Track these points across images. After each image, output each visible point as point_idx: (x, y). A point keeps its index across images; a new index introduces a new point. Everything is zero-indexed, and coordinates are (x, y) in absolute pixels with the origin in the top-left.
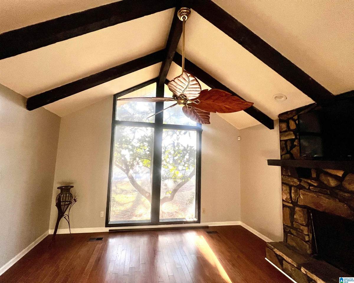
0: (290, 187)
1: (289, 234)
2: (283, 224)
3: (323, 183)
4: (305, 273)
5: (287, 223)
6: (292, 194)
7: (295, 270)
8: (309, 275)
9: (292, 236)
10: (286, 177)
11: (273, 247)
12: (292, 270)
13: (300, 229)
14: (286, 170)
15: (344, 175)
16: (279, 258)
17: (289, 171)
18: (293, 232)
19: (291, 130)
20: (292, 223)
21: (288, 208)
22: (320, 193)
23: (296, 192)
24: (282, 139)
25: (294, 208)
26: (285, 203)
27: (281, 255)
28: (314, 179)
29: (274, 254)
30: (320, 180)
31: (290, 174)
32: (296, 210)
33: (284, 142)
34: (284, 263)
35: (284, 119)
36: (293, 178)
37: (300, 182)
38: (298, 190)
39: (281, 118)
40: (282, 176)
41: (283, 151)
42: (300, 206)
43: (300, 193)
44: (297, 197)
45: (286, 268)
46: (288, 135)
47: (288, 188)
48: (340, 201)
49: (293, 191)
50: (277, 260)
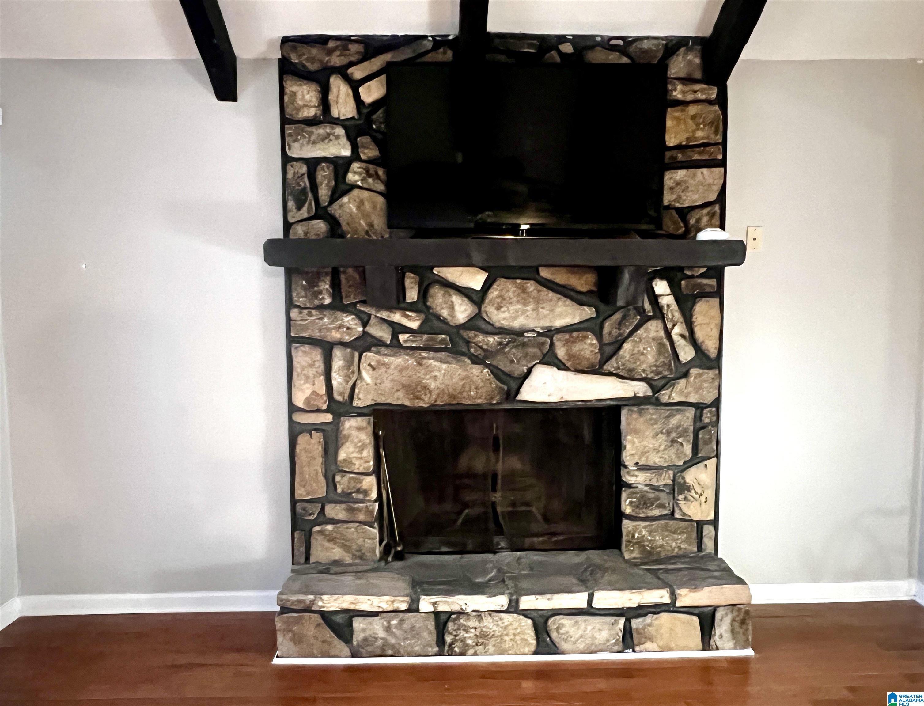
0: (328, 350)
1: (317, 528)
2: (294, 502)
3: (438, 317)
4: (431, 609)
5: (314, 492)
6: (334, 375)
7: (402, 621)
8: (441, 608)
9: (330, 527)
10: (310, 315)
11: (311, 597)
12: (388, 629)
13: (358, 491)
14: (313, 282)
15: (487, 286)
16: (338, 619)
17: (325, 286)
18: (332, 511)
19: (336, 122)
20: (331, 484)
21: (315, 430)
22: (426, 349)
23: (349, 363)
24: (295, 152)
25: (336, 424)
26: (301, 418)
27: (345, 606)
28: (412, 307)
29: (317, 618)
30: (428, 308)
31: (328, 301)
32: (345, 432)
33: (304, 169)
34: (358, 624)
35: (312, 67)
36: (339, 314)
37: (365, 324)
38: (357, 355)
39: (294, 59)
40: (294, 313)
41: (299, 208)
42: (360, 413)
43: (364, 365)
44: (351, 383)
45: (365, 639)
46: (326, 138)
47: (317, 355)
48: (476, 360)
49: (338, 363)
50: (328, 634)
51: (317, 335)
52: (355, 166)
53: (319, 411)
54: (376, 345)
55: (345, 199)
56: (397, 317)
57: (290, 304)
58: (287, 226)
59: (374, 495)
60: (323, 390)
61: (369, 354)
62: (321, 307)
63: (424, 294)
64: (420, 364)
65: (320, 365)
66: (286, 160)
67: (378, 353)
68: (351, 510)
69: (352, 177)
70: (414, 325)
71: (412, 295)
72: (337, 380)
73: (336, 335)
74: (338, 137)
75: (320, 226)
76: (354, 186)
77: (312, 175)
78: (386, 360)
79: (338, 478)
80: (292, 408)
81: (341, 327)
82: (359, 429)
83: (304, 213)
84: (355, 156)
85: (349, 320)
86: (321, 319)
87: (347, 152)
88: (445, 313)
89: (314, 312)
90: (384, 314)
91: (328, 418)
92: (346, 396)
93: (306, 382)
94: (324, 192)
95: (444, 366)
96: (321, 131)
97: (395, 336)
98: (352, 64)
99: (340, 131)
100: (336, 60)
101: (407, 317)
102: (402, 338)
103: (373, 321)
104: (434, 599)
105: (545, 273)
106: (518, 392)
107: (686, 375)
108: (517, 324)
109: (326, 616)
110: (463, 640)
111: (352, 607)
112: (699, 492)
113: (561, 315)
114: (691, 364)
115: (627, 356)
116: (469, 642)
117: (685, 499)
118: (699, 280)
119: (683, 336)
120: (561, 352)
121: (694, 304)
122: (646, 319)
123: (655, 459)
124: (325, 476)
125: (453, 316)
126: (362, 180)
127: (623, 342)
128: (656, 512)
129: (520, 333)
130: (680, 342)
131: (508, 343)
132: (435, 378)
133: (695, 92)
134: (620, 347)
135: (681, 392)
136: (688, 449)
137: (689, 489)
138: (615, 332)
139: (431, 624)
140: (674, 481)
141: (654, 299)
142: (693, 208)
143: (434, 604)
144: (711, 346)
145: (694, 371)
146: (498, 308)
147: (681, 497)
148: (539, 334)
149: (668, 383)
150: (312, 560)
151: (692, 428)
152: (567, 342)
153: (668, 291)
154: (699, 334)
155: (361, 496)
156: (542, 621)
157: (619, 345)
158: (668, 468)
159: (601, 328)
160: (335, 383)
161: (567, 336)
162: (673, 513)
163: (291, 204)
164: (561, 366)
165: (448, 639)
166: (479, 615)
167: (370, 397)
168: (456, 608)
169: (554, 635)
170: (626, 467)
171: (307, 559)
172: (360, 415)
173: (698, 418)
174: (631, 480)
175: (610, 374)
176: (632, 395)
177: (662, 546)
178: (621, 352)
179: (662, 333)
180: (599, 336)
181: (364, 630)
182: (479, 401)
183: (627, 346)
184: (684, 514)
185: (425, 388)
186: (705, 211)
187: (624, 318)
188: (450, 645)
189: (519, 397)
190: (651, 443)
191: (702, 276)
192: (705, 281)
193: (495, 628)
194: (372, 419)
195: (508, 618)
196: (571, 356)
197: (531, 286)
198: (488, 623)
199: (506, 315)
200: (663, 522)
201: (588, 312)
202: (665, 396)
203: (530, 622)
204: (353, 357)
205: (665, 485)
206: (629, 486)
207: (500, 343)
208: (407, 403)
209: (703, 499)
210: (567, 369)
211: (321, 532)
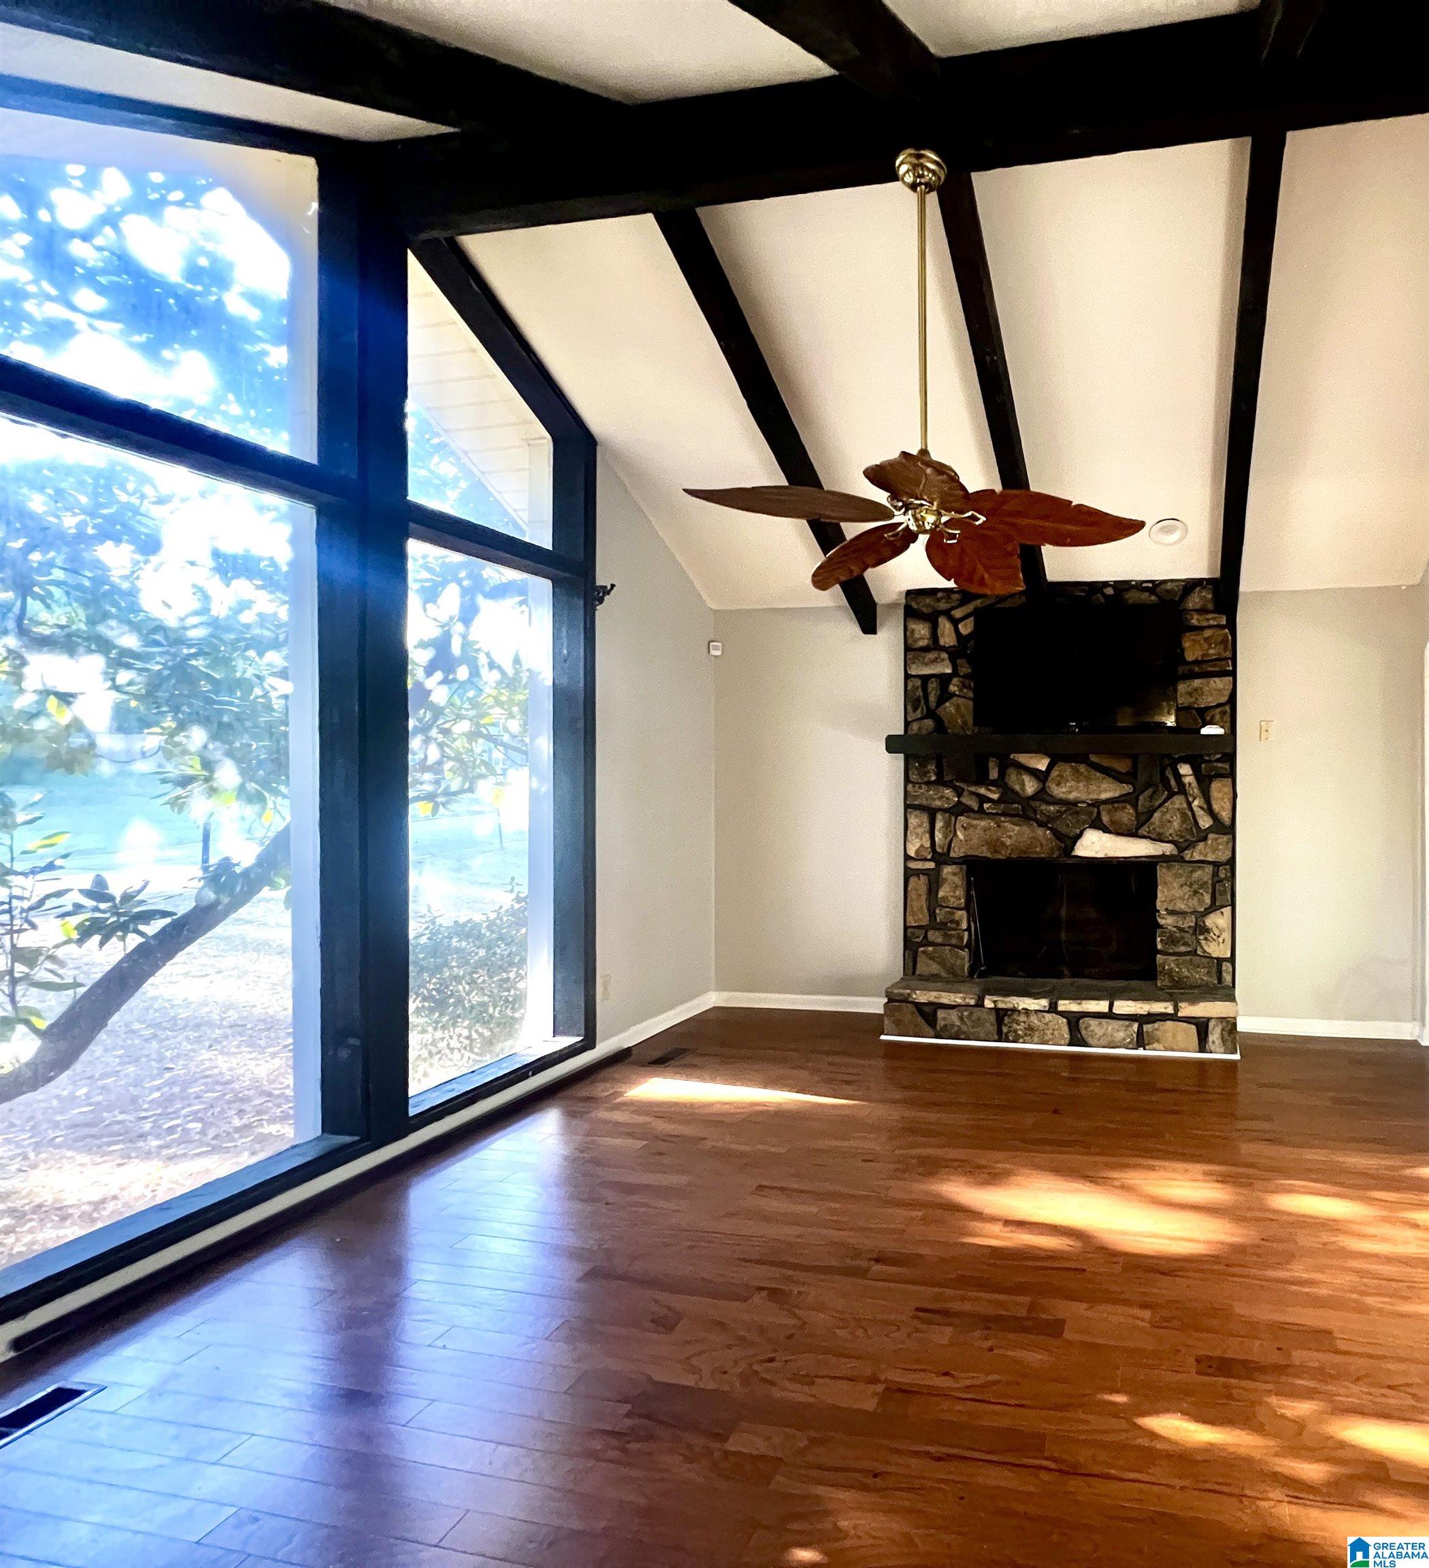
0: (932, 813)
1: (922, 949)
2: (906, 928)
3: (1012, 790)
4: (992, 1005)
5: (920, 920)
6: (937, 833)
7: (971, 1014)
8: (1000, 1005)
9: (930, 949)
10: (920, 788)
11: (908, 991)
12: (961, 1019)
13: (952, 921)
14: (923, 765)
15: (1050, 767)
16: (927, 1009)
17: (932, 767)
18: (934, 936)
19: (943, 649)
20: (932, 915)
21: (924, 874)
22: (1004, 814)
23: (947, 825)
24: (913, 672)
25: (938, 870)
26: (913, 865)
27: (932, 999)
28: (994, 783)
29: (911, 1008)
30: (1006, 784)
31: (933, 778)
32: (944, 876)
33: (919, 683)
34: (941, 1014)
35: (925, 610)
36: (941, 788)
37: (959, 796)
38: (953, 818)
39: (914, 605)
40: (910, 787)
41: (915, 710)
42: (954, 862)
43: (958, 826)
44: (949, 839)
45: (945, 1026)
46: (935, 661)
47: (925, 818)
48: (1041, 824)
49: (939, 824)
50: (920, 1019)
51: (924, 802)
52: (955, 680)
53: (926, 860)
54: (967, 812)
55: (947, 704)
56: (982, 791)
57: (907, 780)
58: (907, 724)
59: (964, 926)
60: (928, 844)
61: (962, 818)
62: (929, 783)
63: (1002, 774)
64: (999, 826)
65: (926, 825)
66: (907, 676)
67: (968, 817)
68: (946, 935)
69: (953, 688)
70: (995, 796)
71: (994, 774)
72: (938, 836)
73: (938, 803)
74: (943, 660)
75: (929, 723)
76: (953, 695)
77: (924, 687)
78: (974, 822)
79: (937, 911)
80: (907, 858)
81: (942, 797)
82: (954, 874)
83: (918, 714)
84: (955, 673)
85: (948, 792)
86: (928, 791)
87: (949, 671)
88: (1017, 788)
89: (923, 786)
90: (973, 789)
91: (932, 865)
92: (945, 850)
93: (917, 837)
94: (932, 698)
95: (1017, 828)
96: (931, 656)
97: (981, 806)
98: (954, 608)
99: (945, 655)
100: (943, 606)
101: (990, 790)
102: (986, 806)
103: (965, 793)
104: (995, 998)
105: (1094, 758)
106: (1072, 849)
107: (1205, 839)
108: (1072, 796)
109: (918, 1005)
110: (1015, 1031)
111: (937, 1001)
112: (1217, 934)
113: (1105, 790)
114: (1210, 830)
115: (1157, 823)
116: (1020, 1032)
117: (1206, 939)
118: (1215, 764)
119: (1202, 808)
120: (1105, 819)
121: (1210, 783)
122: (1172, 794)
123: (1181, 906)
124: (929, 909)
125: (1023, 790)
126: (960, 690)
127: (1155, 810)
128: (1183, 949)
129: (1074, 803)
130: (1199, 813)
131: (1066, 811)
132: (1010, 837)
133: (1208, 620)
134: (1151, 816)
135: (1201, 853)
136: (1207, 899)
137: (1208, 931)
138: (1148, 804)
139: (992, 1018)
140: (1196, 923)
141: (1178, 777)
142: (1208, 708)
143: (995, 1002)
144: (1225, 816)
145: (1211, 836)
146: (1058, 784)
147: (1201, 937)
148: (1089, 805)
149: (1191, 845)
150: (918, 972)
151: (1210, 882)
152: (1109, 812)
153: (1191, 772)
154: (1216, 807)
155: (954, 926)
156: (1074, 1020)
157: (1150, 813)
158: (1192, 913)
159: (1137, 799)
160: (937, 839)
161: (1110, 807)
162: (1196, 950)
163: (909, 708)
164: (1106, 830)
165: (1005, 1030)
166: (1027, 1012)
167: (962, 850)
168: (1010, 1006)
169: (1083, 1032)
170: (1158, 911)
171: (914, 973)
172: (955, 863)
173: (1215, 874)
174: (1161, 922)
175: (1144, 837)
176: (1161, 853)
177: (1187, 977)
178: (1152, 820)
179: (1185, 805)
180: (1135, 806)
181: (944, 1019)
182: (1043, 856)
183: (1157, 815)
184: (1205, 952)
185: (1003, 844)
186: (1218, 710)
187: (1154, 793)
188: (1006, 1034)
189: (1073, 854)
190: (1178, 893)
191: (1218, 760)
192: (1220, 765)
193: (1039, 1023)
194: (965, 867)
195: (1048, 1016)
196: (1112, 822)
197: (1082, 768)
198: (1034, 1020)
199: (1064, 790)
200: (1188, 957)
201: (1127, 788)
202: (1187, 855)
203: (1065, 1020)
204: (950, 820)
205: (1189, 927)
206: (1161, 927)
207: (1058, 811)
208: (989, 855)
209: (1220, 940)
210: (1110, 832)
211: (923, 952)
